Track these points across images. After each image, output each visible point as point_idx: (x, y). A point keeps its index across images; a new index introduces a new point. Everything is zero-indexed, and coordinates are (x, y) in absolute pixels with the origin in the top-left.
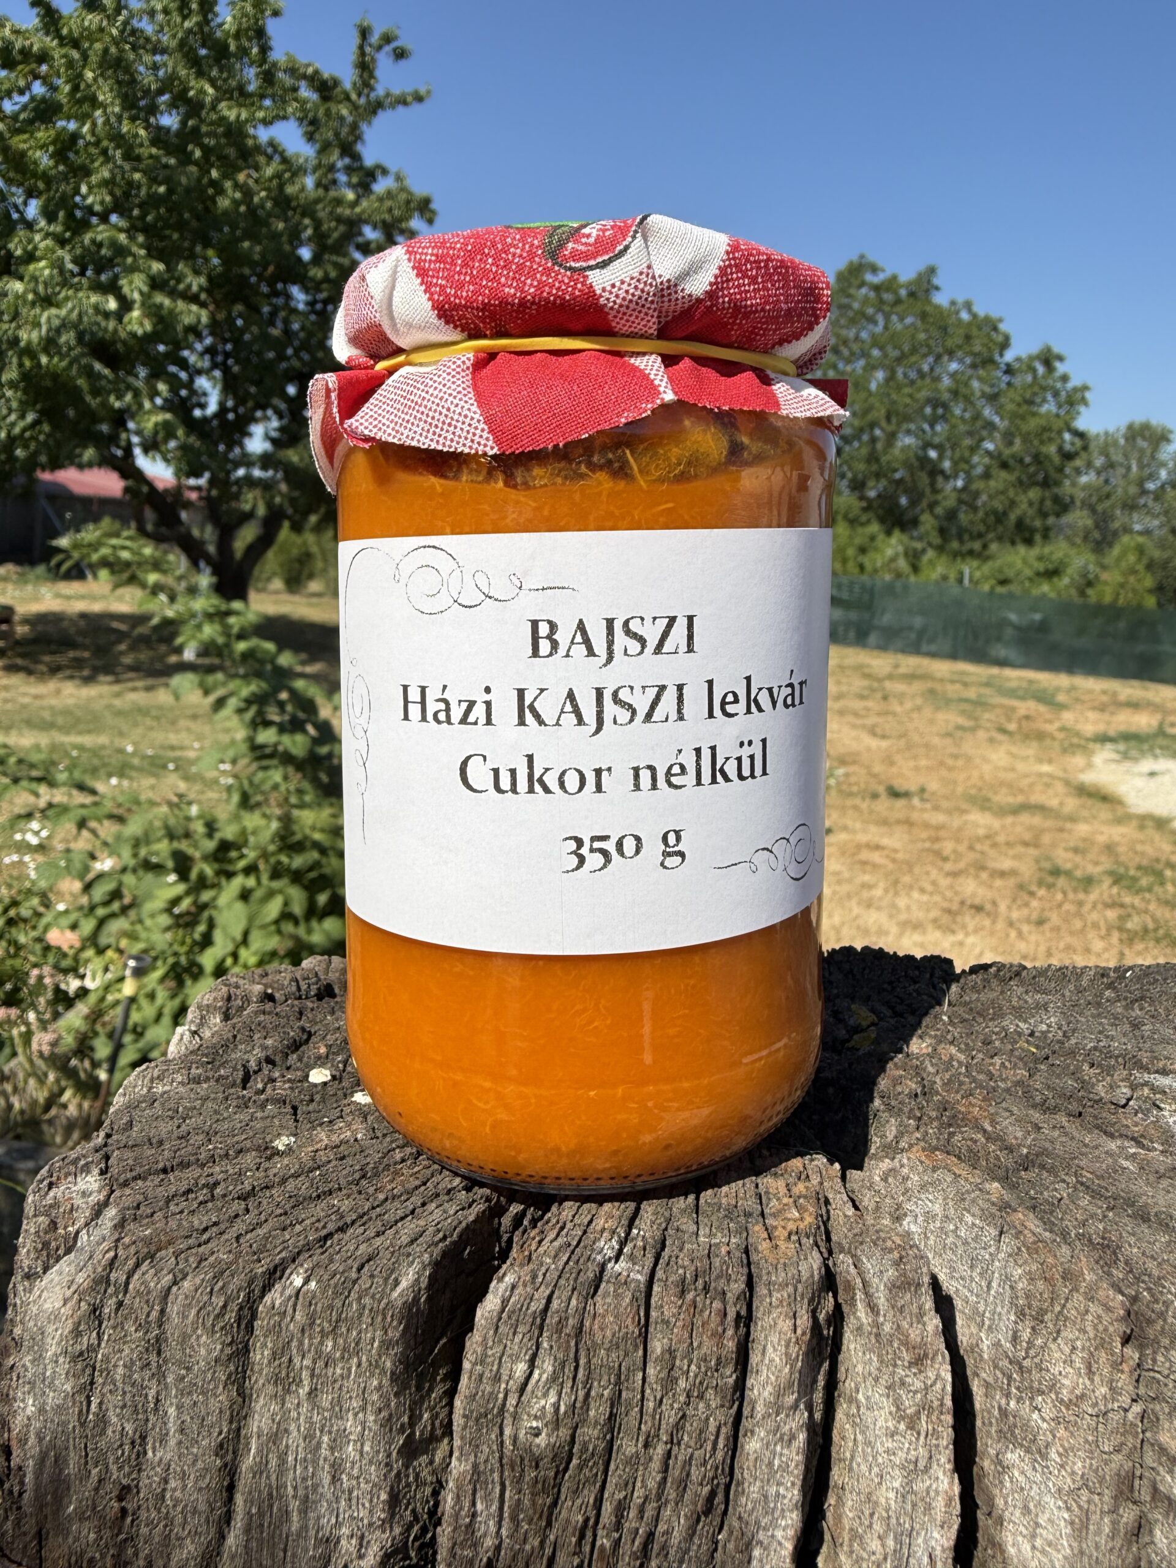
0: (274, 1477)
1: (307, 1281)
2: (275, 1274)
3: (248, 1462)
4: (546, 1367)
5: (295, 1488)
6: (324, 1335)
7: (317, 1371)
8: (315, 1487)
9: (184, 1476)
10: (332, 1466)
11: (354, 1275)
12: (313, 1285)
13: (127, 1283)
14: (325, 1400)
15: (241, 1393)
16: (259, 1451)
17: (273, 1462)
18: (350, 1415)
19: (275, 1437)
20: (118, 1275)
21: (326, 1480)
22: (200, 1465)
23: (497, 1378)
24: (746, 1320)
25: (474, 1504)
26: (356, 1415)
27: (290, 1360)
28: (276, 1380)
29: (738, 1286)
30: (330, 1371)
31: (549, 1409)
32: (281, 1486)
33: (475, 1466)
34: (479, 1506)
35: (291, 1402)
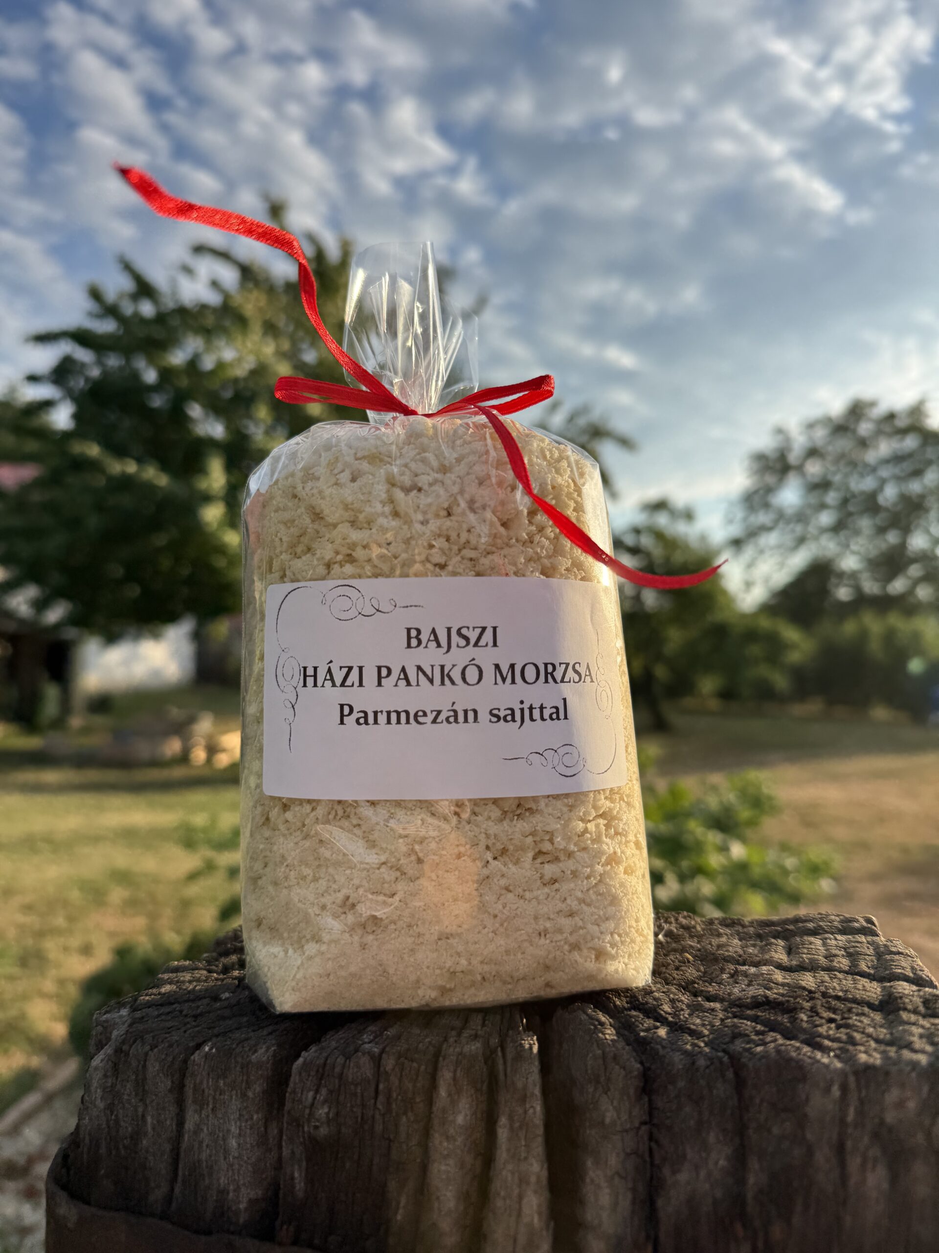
0: (196, 1154)
1: (211, 1049)
2: (199, 1046)
4: (324, 1092)
5: (206, 1161)
6: (219, 1077)
8: (216, 1162)
9: (154, 1154)
12: (214, 1050)
13: (129, 1050)
14: (220, 1113)
15: (181, 1109)
16: (189, 1141)
19: (195, 1132)
22: (162, 1148)
25: (293, 1172)
31: (325, 1115)
33: (293, 1151)
35: (204, 1114)
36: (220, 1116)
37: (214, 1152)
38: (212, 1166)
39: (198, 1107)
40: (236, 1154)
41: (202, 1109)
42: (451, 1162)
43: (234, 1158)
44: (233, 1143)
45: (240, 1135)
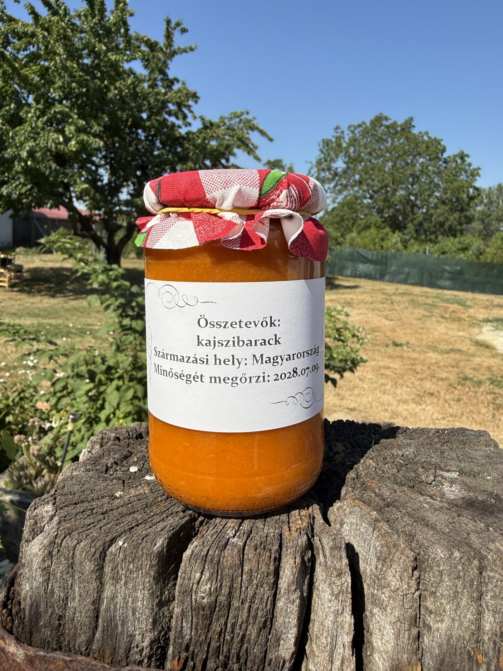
1: (124, 543)
2: (113, 541)
3: (103, 607)
4: (207, 574)
6: (130, 562)
7: (127, 575)
8: (127, 617)
9: (81, 612)
10: (133, 609)
11: (140, 541)
12: (126, 545)
13: (61, 543)
14: (130, 586)
15: (101, 583)
16: (107, 603)
17: (112, 607)
18: (139, 591)
19: (113, 598)
20: (58, 541)
21: (131, 614)
22: (86, 608)
23: (190, 579)
24: (278, 560)
25: (182, 623)
26: (141, 591)
27: (118, 571)
28: (113, 578)
29: (276, 547)
30: (132, 575)
31: (208, 589)
32: (115, 616)
33: (183, 610)
34: (184, 624)
35: (118, 586)
37: (125, 610)
38: (123, 620)
39: (114, 582)
41: (117, 583)
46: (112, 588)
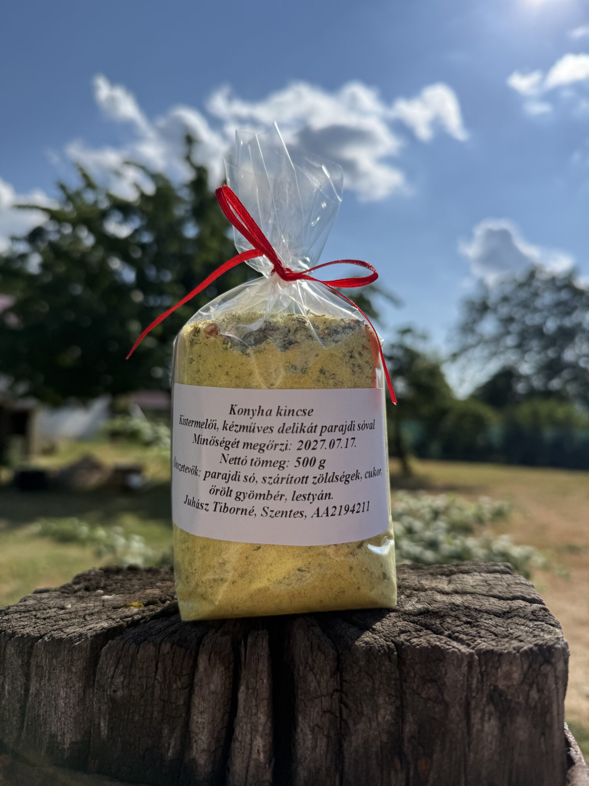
0: (37, 711)
3: (28, 705)
4: (121, 667)
5: (43, 715)
6: (53, 657)
7: (51, 671)
8: (50, 715)
9: (9, 711)
10: (55, 707)
12: (51, 639)
14: (53, 682)
15: (27, 679)
16: (32, 701)
17: (36, 705)
18: (62, 689)
19: (36, 695)
21: (53, 714)
23: (106, 673)
25: (99, 724)
26: (63, 689)
27: (43, 667)
28: (38, 674)
30: (55, 671)
31: (120, 683)
32: (39, 715)
33: (100, 708)
34: (102, 725)
35: (42, 683)
36: (53, 684)
37: (48, 709)
38: (46, 719)
39: (39, 679)
40: (63, 710)
41: (41, 680)
42: (206, 716)
43: (62, 713)
44: (61, 703)
45: (66, 697)
46: (38, 685)
